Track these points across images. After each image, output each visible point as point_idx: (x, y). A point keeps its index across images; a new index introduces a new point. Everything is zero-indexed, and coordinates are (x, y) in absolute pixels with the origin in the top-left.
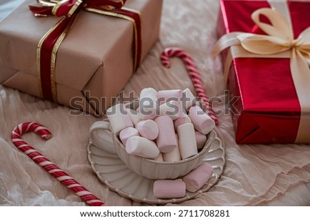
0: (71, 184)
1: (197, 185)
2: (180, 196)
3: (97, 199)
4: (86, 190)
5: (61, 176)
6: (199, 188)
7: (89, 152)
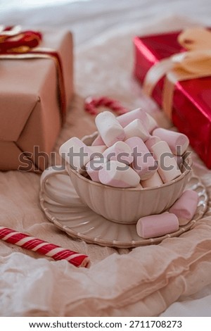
0: (37, 244)
1: (189, 214)
2: (174, 229)
3: (75, 253)
4: (58, 247)
5: (21, 238)
6: (191, 217)
7: (45, 209)
